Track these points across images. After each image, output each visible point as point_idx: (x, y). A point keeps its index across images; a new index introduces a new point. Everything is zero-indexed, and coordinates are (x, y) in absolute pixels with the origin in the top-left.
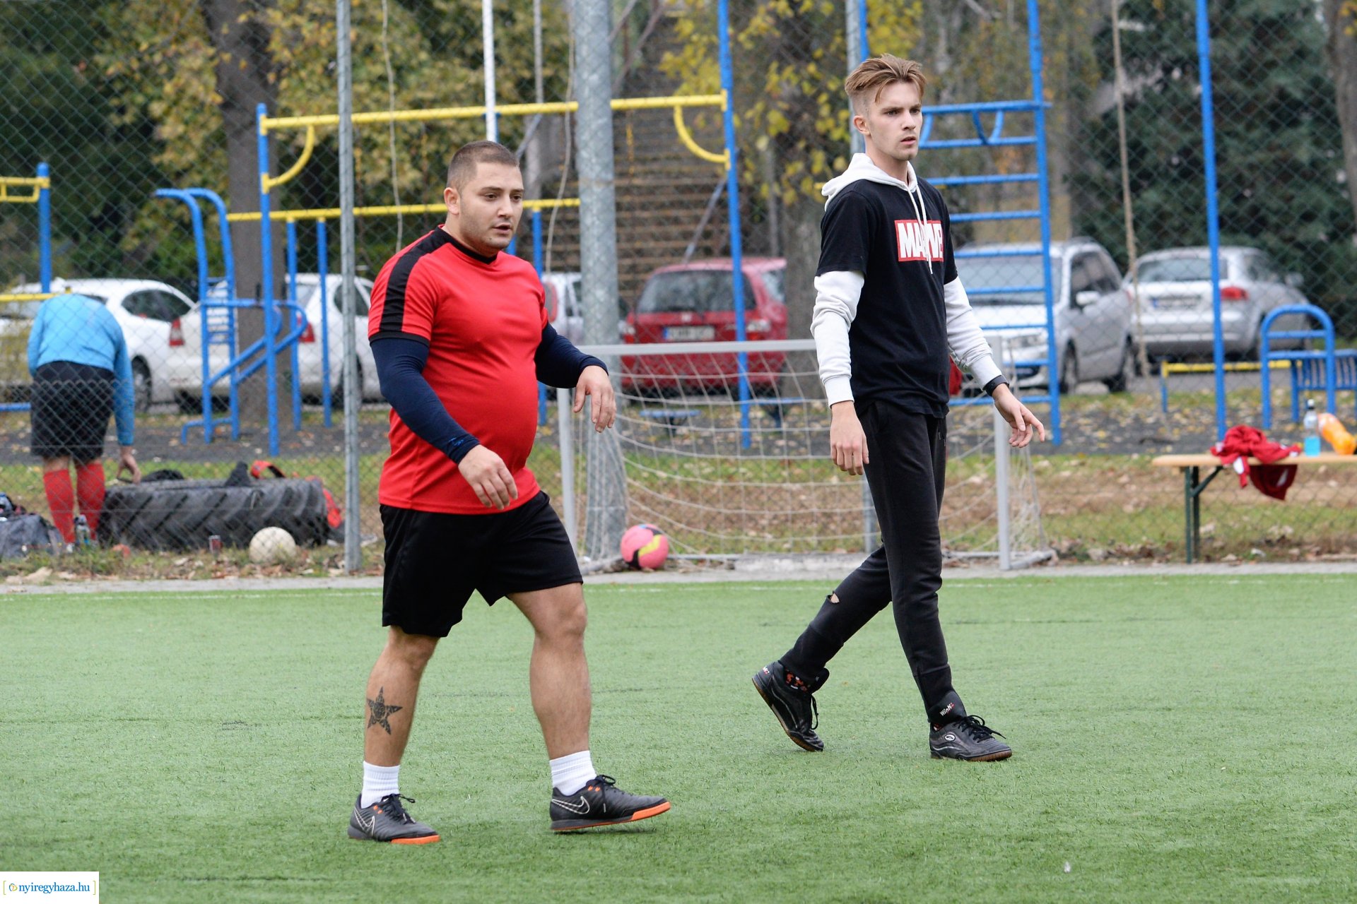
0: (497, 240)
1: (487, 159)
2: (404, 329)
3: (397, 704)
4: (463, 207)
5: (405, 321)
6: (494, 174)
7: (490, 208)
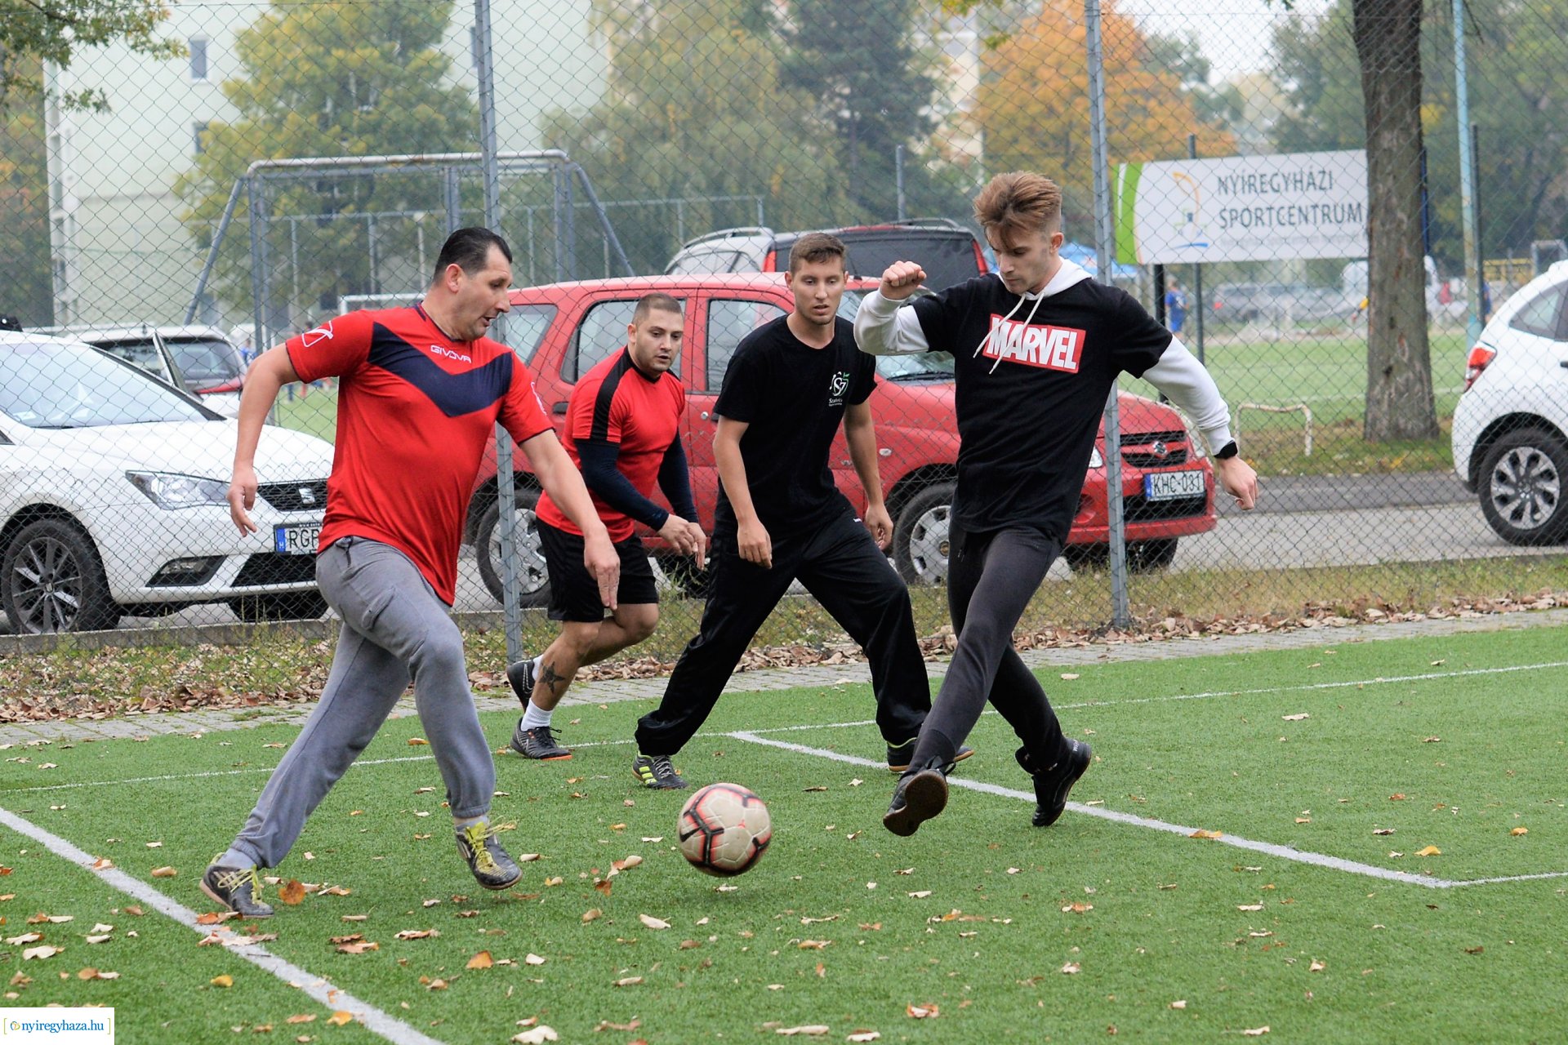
0: (658, 366)
1: (658, 307)
2: (609, 439)
3: (562, 675)
4: (639, 339)
5: (609, 433)
6: (661, 318)
7: (655, 343)
